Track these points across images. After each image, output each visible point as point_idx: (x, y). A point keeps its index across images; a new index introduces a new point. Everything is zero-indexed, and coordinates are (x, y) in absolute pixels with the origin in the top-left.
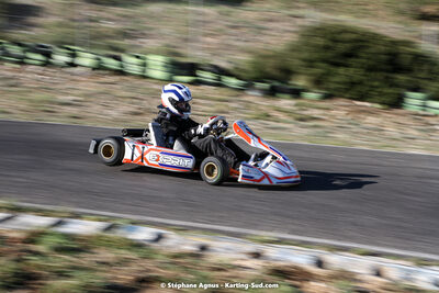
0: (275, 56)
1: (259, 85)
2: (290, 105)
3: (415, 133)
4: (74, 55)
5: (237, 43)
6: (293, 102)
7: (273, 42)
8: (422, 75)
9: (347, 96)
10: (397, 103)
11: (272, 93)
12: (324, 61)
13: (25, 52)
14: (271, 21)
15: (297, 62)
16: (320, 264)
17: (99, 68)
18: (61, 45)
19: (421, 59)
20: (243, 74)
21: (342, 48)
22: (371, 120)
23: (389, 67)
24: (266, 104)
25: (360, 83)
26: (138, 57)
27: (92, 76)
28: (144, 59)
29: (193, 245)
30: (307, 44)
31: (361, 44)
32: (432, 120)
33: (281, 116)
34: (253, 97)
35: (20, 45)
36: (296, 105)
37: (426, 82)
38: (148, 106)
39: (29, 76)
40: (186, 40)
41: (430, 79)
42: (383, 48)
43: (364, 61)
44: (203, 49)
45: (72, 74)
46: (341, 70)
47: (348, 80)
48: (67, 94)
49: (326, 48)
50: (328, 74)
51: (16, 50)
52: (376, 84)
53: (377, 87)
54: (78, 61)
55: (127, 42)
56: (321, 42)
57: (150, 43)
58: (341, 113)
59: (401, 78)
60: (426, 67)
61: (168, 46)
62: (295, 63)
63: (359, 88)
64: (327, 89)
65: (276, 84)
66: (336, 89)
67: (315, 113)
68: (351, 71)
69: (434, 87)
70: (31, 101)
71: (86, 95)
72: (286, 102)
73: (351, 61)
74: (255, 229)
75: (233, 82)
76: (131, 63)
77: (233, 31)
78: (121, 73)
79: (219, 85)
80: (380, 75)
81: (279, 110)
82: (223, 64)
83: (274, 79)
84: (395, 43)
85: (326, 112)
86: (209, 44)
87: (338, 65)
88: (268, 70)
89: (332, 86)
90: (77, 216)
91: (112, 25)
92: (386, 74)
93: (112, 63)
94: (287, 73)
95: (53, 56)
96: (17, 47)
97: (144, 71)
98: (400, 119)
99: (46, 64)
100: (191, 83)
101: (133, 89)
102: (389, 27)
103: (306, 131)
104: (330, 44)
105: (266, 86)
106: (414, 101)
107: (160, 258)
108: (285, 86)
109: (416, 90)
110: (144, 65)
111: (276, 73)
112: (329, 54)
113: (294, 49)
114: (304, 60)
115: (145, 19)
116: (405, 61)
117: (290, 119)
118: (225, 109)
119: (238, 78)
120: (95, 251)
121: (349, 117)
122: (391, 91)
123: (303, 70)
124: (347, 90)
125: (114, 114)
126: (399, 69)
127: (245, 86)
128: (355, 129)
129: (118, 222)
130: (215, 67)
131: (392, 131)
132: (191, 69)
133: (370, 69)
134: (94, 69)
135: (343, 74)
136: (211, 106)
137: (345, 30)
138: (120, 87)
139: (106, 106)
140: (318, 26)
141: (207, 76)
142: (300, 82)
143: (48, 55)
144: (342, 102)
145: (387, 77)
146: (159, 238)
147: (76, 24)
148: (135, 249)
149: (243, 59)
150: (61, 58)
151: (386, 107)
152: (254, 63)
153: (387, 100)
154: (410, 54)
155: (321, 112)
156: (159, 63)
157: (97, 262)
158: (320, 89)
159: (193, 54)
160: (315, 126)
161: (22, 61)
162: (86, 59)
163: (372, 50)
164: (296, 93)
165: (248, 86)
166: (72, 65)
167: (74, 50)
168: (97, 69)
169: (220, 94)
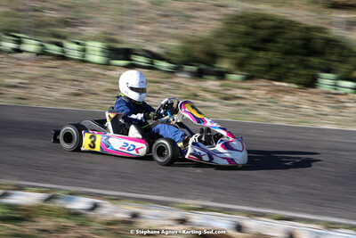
0: (202, 41)
1: (188, 68)
2: (215, 86)
3: (327, 110)
4: (19, 42)
5: (168, 31)
6: (218, 83)
7: (200, 29)
8: (333, 58)
9: (267, 77)
10: (311, 83)
11: (199, 75)
12: (245, 45)
14: (198, 10)
16: (239, 228)
17: (43, 53)
18: (7, 32)
19: (332, 43)
20: (173, 58)
21: (262, 34)
22: (288, 99)
23: (303, 51)
24: (194, 85)
25: (278, 65)
26: (78, 43)
27: (36, 61)
28: (84, 45)
29: (126, 213)
30: (230, 31)
31: (278, 30)
32: (342, 98)
33: (208, 96)
34: (182, 79)
36: (221, 86)
37: (337, 64)
38: (87, 88)
40: (122, 28)
41: (340, 62)
42: (298, 34)
43: (281, 45)
44: (137, 36)
45: (18, 59)
46: (261, 54)
47: (267, 63)
48: (14, 77)
49: (247, 34)
50: (250, 57)
52: (292, 66)
53: (294, 69)
54: (23, 47)
55: (68, 30)
56: (242, 28)
57: (89, 31)
58: (261, 93)
59: (315, 60)
60: (336, 51)
61: (105, 33)
62: (219, 47)
63: (276, 70)
64: (248, 71)
65: (203, 67)
66: (257, 71)
67: (239, 92)
68: (270, 55)
69: (344, 68)
71: (31, 78)
72: (212, 83)
73: (270, 46)
74: (181, 198)
75: (164, 65)
76: (72, 49)
77: (165, 19)
78: (63, 57)
79: (152, 68)
80: (296, 58)
81: (205, 90)
82: (155, 49)
83: (201, 62)
84: (309, 29)
85: (248, 92)
86: (142, 31)
87: (258, 49)
88: (196, 54)
89: (254, 68)
90: (21, 188)
91: (54, 15)
92: (300, 57)
93: (54, 49)
94: (213, 56)
97: (84, 56)
98: (314, 98)
100: (126, 67)
101: (74, 72)
102: (304, 15)
103: (229, 109)
104: (250, 30)
105: (194, 68)
106: (326, 81)
107: (95, 226)
108: (210, 68)
109: (328, 71)
110: (84, 50)
111: (202, 57)
112: (250, 40)
113: (219, 35)
114: (228, 45)
115: (83, 9)
116: (318, 45)
117: (215, 98)
118: (157, 90)
119: (169, 61)
120: (37, 220)
121: (269, 96)
122: (305, 72)
123: (227, 54)
124: (266, 72)
125: (56, 95)
126: (312, 52)
127: (175, 69)
128: (274, 107)
129: (57, 193)
130: (149, 52)
131: (307, 108)
132: (126, 54)
133: (287, 53)
134: (38, 54)
135: (263, 57)
137: (265, 18)
138: (62, 71)
139: (49, 88)
140: (239, 14)
141: (141, 60)
142: (224, 65)
144: (262, 82)
145: (302, 60)
146: (95, 206)
147: (21, 14)
148: (73, 217)
149: (173, 45)
150: (8, 44)
151: (301, 87)
152: (183, 48)
153: (303, 80)
154: (322, 38)
155: (244, 91)
156: (98, 49)
157: (38, 230)
158: (242, 71)
159: (128, 40)
160: (238, 105)
162: (31, 46)
163: (288, 36)
164: (221, 75)
165: (178, 68)
166: (18, 51)
167: (19, 37)
168: (41, 54)
169: (153, 76)
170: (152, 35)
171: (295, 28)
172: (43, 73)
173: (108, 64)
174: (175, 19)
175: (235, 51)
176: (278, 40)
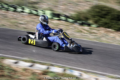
0: (84, 13)
1: (79, 22)
4: (23, 9)
5: (71, 9)
6: (88, 27)
7: (81, 9)
9: (104, 27)
11: (82, 24)
12: (98, 16)
13: (8, 7)
14: (80, 2)
15: (90, 16)
17: (31, 13)
18: (19, 5)
20: (74, 18)
21: (104, 12)
22: (112, 35)
24: (80, 28)
25: (108, 23)
26: (42, 11)
27: (28, 16)
30: (93, 10)
31: (109, 11)
33: (85, 32)
34: (76, 25)
35: (7, 5)
36: (89, 29)
39: (10, 14)
42: (116, 13)
45: (23, 15)
48: (22, 21)
51: (6, 6)
52: (113, 24)
53: (113, 25)
54: (24, 11)
56: (98, 10)
57: (45, 6)
58: (103, 32)
61: (50, 8)
65: (84, 22)
67: (95, 31)
68: (106, 20)
70: (11, 22)
71: (27, 22)
72: (86, 28)
73: (107, 17)
75: (71, 20)
76: (40, 13)
77: (69, 5)
78: (37, 15)
79: (67, 21)
80: (114, 21)
81: (84, 30)
82: (67, 14)
85: (98, 31)
86: (62, 8)
87: (102, 17)
89: (100, 24)
93: (35, 12)
94: (87, 19)
95: (17, 9)
96: (6, 5)
99: (15, 11)
100: (58, 20)
103: (93, 37)
104: (100, 11)
105: (81, 22)
108: (86, 22)
110: (44, 13)
112: (100, 14)
113: (89, 11)
114: (92, 15)
117: (88, 33)
119: (72, 19)
121: (105, 33)
122: (117, 26)
123: (91, 18)
124: (104, 25)
127: (74, 22)
128: (107, 37)
131: (118, 38)
132: (58, 15)
133: (112, 19)
134: (29, 14)
135: (104, 20)
136: (64, 27)
137: (105, 7)
138: (37, 20)
141: (63, 18)
142: (90, 22)
143: (15, 8)
145: (116, 22)
146: (81, 75)
149: (73, 14)
150: (19, 10)
151: (116, 31)
152: (77, 15)
155: (97, 31)
156: (49, 13)
158: (96, 24)
159: (58, 11)
160: (95, 36)
161: (7, 10)
162: (27, 10)
163: (112, 14)
164: (89, 25)
167: (23, 7)
168: (30, 14)
169: (67, 24)
170: (65, 10)
171: (115, 11)
172: (31, 20)
173: (52, 19)
174: (72, 5)
175: (95, 17)
176: (109, 15)
